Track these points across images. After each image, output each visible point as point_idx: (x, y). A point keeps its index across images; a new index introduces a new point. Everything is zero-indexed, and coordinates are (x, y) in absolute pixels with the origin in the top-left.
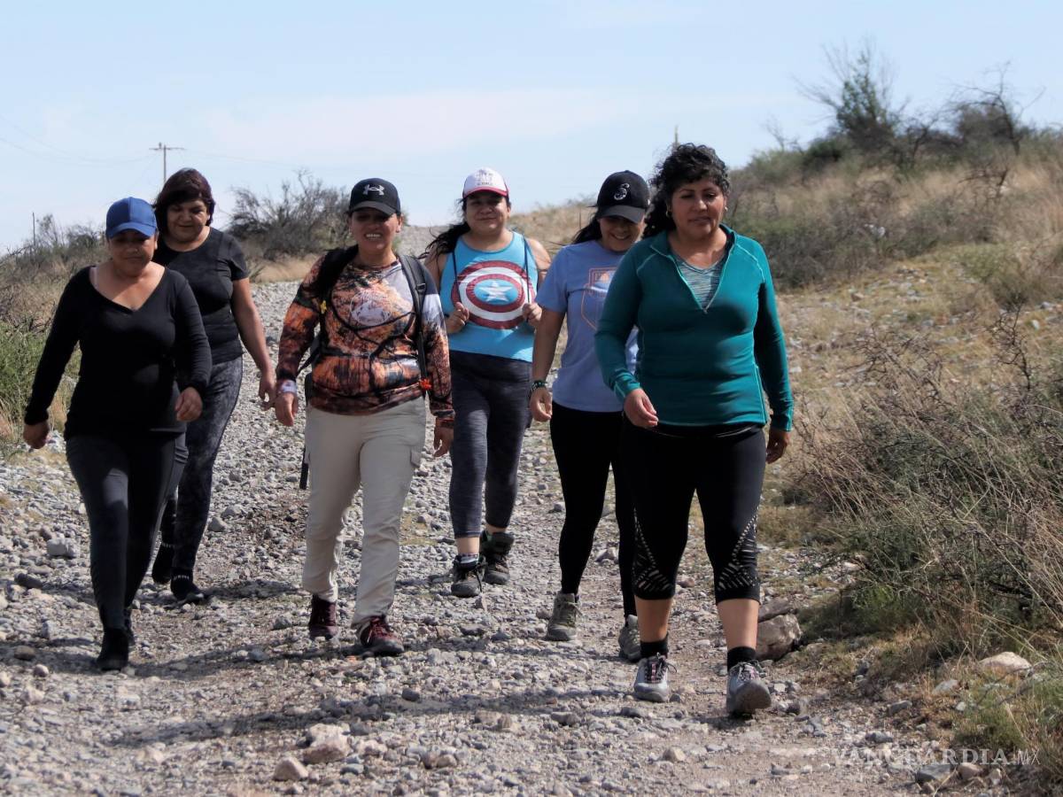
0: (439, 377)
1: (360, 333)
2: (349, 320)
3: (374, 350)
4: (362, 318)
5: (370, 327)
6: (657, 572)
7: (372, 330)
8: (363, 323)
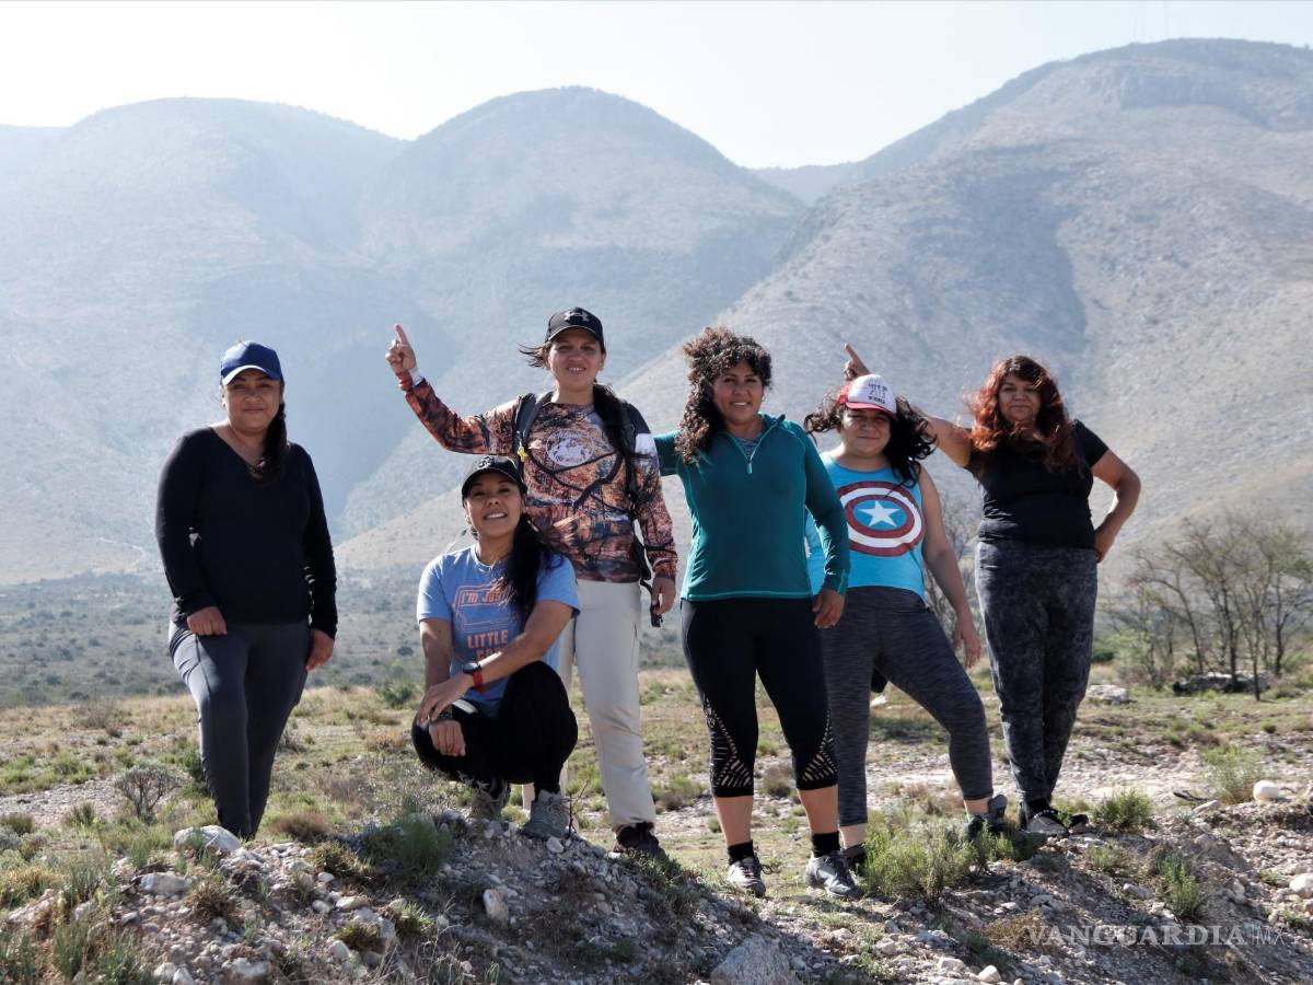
0: (655, 524)
1: (558, 476)
2: (545, 461)
3: (577, 498)
4: (560, 458)
5: (569, 468)
6: (738, 762)
7: (573, 472)
8: (560, 463)
